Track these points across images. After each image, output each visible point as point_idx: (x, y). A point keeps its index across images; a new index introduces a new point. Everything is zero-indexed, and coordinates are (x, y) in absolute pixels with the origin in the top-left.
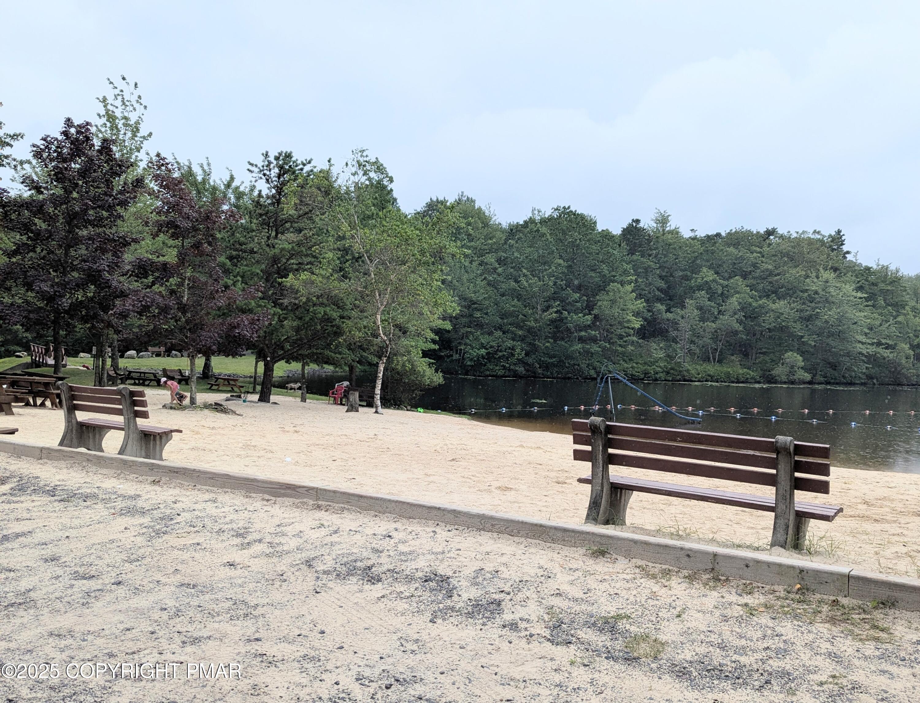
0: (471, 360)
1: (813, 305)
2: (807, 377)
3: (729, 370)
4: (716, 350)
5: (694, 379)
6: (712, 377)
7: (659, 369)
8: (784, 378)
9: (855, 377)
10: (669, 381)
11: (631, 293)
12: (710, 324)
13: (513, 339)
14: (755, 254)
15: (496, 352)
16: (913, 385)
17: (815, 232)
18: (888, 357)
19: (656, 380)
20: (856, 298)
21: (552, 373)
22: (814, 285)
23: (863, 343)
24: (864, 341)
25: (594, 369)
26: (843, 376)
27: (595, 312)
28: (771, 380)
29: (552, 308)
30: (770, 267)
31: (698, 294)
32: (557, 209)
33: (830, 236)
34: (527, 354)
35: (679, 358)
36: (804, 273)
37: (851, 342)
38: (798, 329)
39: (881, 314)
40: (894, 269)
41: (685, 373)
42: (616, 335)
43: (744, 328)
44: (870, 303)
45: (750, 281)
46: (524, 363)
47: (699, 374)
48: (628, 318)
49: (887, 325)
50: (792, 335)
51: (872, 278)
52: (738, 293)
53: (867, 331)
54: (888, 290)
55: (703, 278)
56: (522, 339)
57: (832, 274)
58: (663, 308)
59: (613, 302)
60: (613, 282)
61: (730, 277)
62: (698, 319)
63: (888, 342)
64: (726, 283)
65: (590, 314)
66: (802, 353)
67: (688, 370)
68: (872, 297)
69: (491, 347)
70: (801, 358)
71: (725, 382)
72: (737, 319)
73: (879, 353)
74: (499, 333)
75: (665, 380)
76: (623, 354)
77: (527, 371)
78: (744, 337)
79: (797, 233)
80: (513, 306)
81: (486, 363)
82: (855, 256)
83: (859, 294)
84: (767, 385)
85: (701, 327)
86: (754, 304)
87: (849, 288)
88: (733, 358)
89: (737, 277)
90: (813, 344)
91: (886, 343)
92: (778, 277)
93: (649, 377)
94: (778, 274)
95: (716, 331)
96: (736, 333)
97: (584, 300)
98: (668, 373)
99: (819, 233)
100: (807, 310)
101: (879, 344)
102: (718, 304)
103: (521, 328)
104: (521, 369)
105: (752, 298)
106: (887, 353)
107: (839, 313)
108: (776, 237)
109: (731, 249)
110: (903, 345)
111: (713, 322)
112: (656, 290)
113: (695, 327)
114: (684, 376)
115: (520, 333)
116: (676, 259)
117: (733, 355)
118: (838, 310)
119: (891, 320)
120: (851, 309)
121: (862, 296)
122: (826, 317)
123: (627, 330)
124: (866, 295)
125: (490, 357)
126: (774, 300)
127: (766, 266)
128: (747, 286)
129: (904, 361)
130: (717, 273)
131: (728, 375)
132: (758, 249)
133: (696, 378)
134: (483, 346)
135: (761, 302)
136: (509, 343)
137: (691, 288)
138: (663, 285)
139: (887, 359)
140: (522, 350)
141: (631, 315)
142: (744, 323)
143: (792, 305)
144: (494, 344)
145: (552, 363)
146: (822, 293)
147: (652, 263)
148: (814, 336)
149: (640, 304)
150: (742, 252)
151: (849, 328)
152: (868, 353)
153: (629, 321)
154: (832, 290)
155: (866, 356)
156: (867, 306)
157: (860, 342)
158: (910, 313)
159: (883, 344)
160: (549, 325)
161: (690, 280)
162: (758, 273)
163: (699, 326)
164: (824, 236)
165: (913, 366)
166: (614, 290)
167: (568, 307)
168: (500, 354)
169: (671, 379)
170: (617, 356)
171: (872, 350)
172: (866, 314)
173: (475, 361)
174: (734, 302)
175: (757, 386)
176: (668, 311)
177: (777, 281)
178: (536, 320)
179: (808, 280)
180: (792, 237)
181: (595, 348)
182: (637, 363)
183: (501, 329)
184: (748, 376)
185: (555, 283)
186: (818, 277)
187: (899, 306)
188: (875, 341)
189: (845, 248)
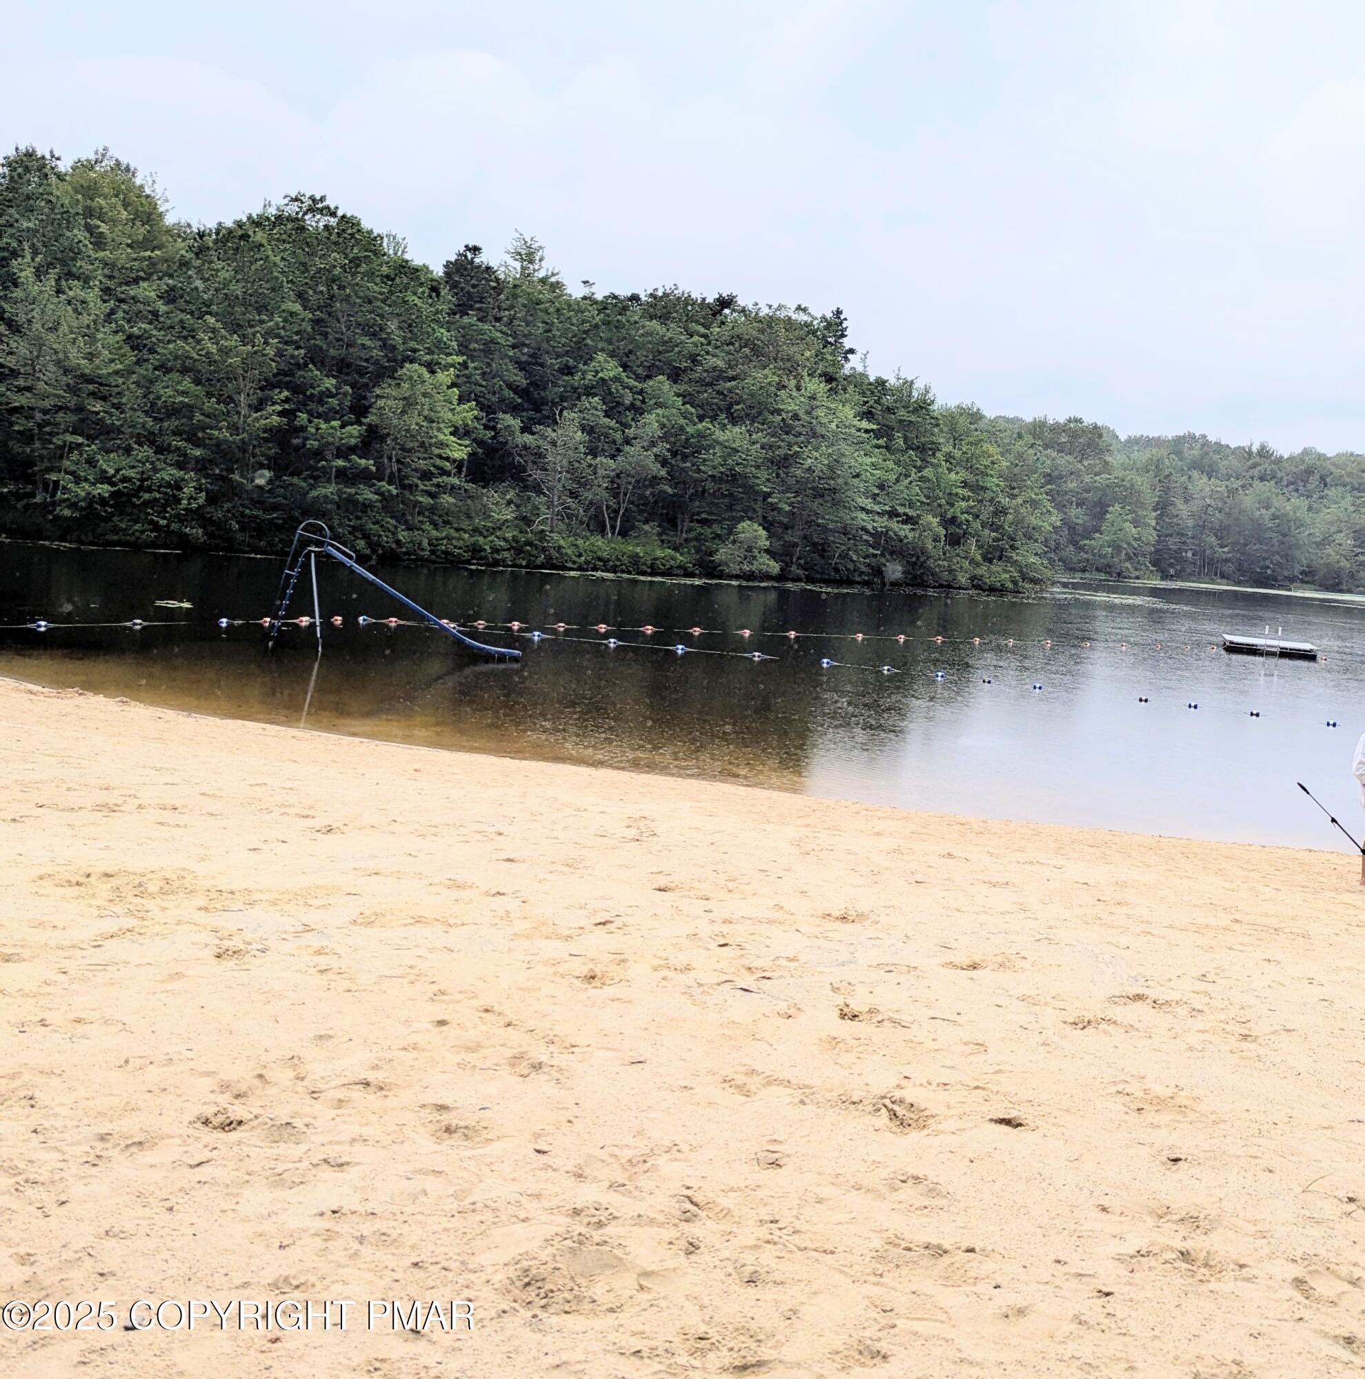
0: (73, 506)
1: (791, 438)
2: (774, 567)
3: (638, 550)
4: (616, 511)
5: (570, 565)
6: (605, 561)
7: (503, 543)
8: (735, 569)
9: (855, 571)
10: (521, 566)
11: (449, 387)
12: (604, 460)
13: (180, 466)
14: (696, 338)
15: (136, 493)
16: (941, 586)
17: (799, 308)
18: (906, 537)
19: (496, 563)
20: (859, 430)
21: (270, 544)
22: (791, 403)
23: (868, 512)
24: (869, 507)
25: (366, 537)
26: (834, 568)
27: (371, 419)
28: (712, 570)
29: (274, 404)
30: (720, 364)
31: (585, 402)
32: (296, 200)
33: (824, 318)
34: (212, 499)
35: (543, 522)
36: (777, 379)
37: (850, 509)
38: (763, 480)
39: (897, 463)
40: (923, 387)
41: (555, 554)
42: (416, 470)
43: (668, 473)
44: (881, 442)
45: (682, 388)
46: (202, 517)
47: (580, 556)
48: (441, 437)
49: (907, 481)
50: (750, 490)
51: (888, 400)
52: (659, 405)
53: (877, 491)
54: (910, 422)
55: (597, 372)
56: (202, 467)
57: (822, 385)
58: (516, 423)
59: (409, 402)
60: (411, 362)
61: (649, 377)
62: (583, 450)
63: (907, 511)
64: (640, 386)
65: (360, 423)
66: (768, 525)
67: (560, 547)
68: (885, 432)
69: (125, 479)
70: (765, 533)
71: (629, 573)
72: (656, 456)
73: (892, 529)
74: (147, 451)
75: (514, 566)
76: (433, 509)
77: (211, 536)
78: (670, 490)
79: (770, 307)
80: (183, 393)
81: (112, 515)
82: (864, 360)
83: (865, 424)
84: (704, 580)
85: (590, 465)
86: (688, 430)
87: (848, 413)
88: (646, 527)
89: (661, 377)
90: (787, 508)
91: (905, 514)
92: (733, 383)
93: (481, 558)
94: (733, 379)
95: (618, 476)
96: (655, 480)
97: (345, 394)
98: (520, 552)
99: (805, 310)
100: (780, 447)
101: (893, 514)
102: (621, 424)
103: (197, 443)
104: (195, 532)
105: (685, 418)
106: (905, 531)
107: (830, 455)
108: (734, 310)
109: (654, 324)
110: (930, 518)
111: (613, 457)
112: (504, 387)
113: (576, 465)
114: (551, 558)
115: (197, 452)
116: (547, 331)
117: (646, 522)
118: (830, 451)
119: (913, 475)
120: (851, 449)
121: (868, 428)
122: (809, 461)
123: (438, 462)
124: (875, 427)
125: (122, 501)
126: (725, 425)
127: (713, 361)
128: (678, 395)
129: (929, 545)
130: (625, 367)
131: (635, 559)
132: (702, 330)
133: (574, 563)
134: (104, 478)
135: (700, 426)
136: (169, 473)
137: (575, 389)
138: (520, 379)
139: (905, 541)
140: (199, 489)
141: (447, 431)
142: (670, 463)
143: (754, 436)
144: (131, 473)
145: (271, 521)
146: (803, 417)
147: (499, 335)
148: (789, 495)
149: (468, 413)
150: (673, 331)
151: (846, 484)
152: (874, 528)
153: (442, 445)
154: (820, 413)
155: (871, 535)
156: (878, 447)
157: (863, 509)
158: (943, 463)
159: (898, 515)
160: (266, 440)
161: (572, 374)
162: (699, 372)
163: (585, 464)
164: (815, 318)
165: (944, 554)
166: (411, 378)
167: (312, 406)
168: (147, 496)
169: (524, 563)
170: (419, 513)
171: (881, 523)
172: (874, 460)
173: (82, 509)
174: (651, 423)
175: (688, 581)
176: (525, 429)
177: (730, 391)
178: (234, 429)
179: (782, 393)
180: (761, 314)
181: (367, 494)
182: (457, 530)
183: (152, 443)
184: (672, 562)
185: (280, 353)
186: (798, 388)
187: (925, 450)
188: (887, 508)
189: (847, 343)
